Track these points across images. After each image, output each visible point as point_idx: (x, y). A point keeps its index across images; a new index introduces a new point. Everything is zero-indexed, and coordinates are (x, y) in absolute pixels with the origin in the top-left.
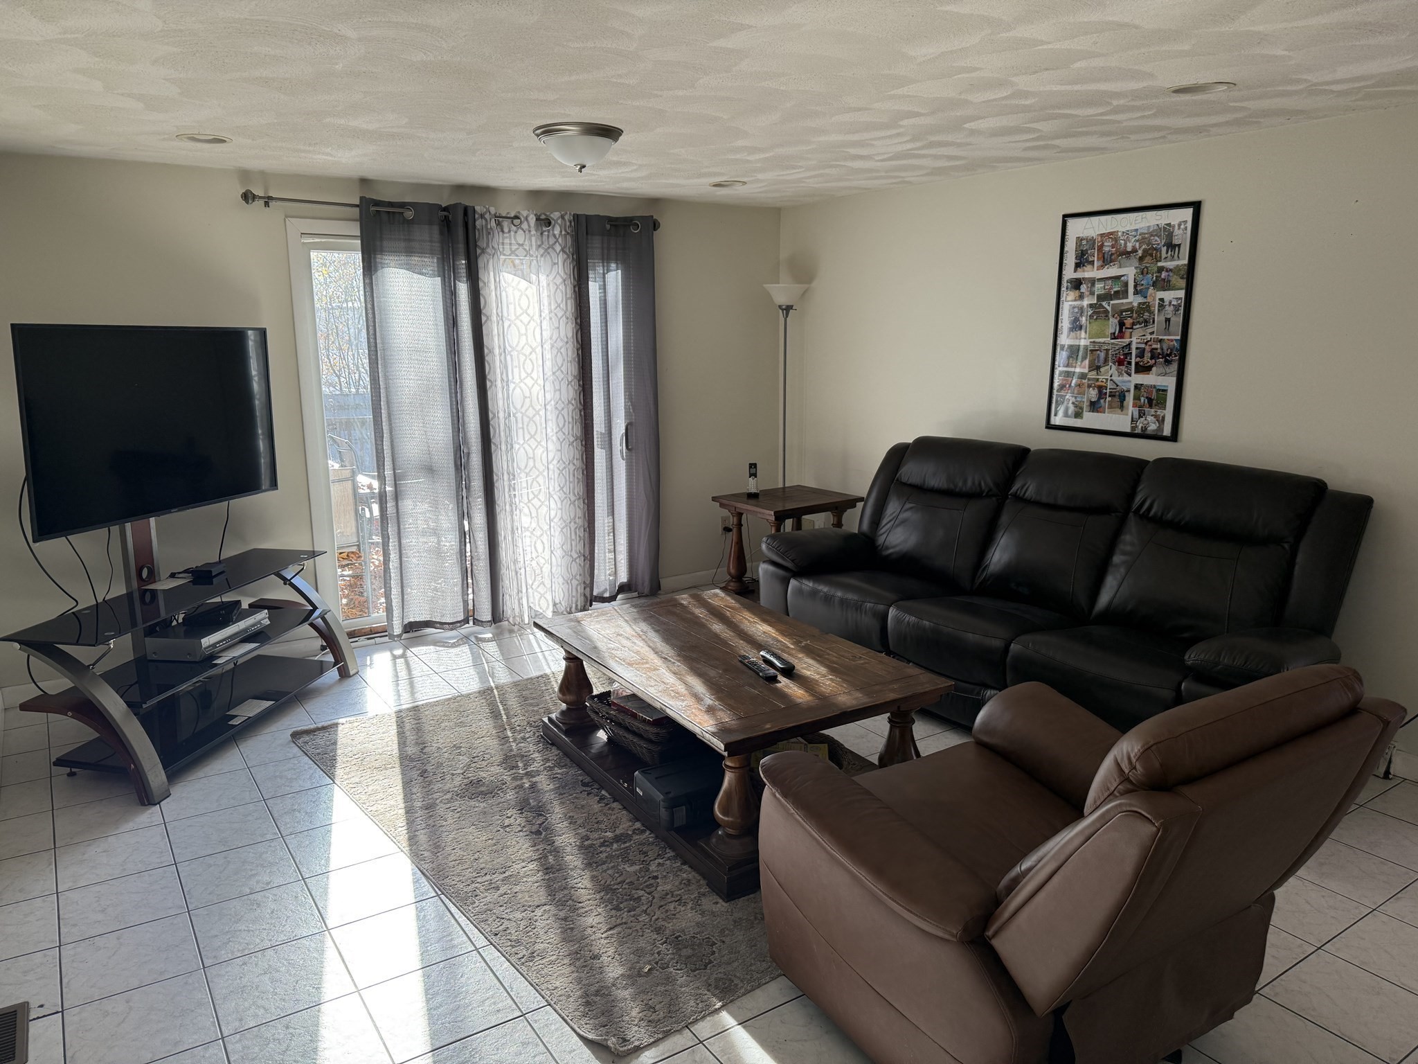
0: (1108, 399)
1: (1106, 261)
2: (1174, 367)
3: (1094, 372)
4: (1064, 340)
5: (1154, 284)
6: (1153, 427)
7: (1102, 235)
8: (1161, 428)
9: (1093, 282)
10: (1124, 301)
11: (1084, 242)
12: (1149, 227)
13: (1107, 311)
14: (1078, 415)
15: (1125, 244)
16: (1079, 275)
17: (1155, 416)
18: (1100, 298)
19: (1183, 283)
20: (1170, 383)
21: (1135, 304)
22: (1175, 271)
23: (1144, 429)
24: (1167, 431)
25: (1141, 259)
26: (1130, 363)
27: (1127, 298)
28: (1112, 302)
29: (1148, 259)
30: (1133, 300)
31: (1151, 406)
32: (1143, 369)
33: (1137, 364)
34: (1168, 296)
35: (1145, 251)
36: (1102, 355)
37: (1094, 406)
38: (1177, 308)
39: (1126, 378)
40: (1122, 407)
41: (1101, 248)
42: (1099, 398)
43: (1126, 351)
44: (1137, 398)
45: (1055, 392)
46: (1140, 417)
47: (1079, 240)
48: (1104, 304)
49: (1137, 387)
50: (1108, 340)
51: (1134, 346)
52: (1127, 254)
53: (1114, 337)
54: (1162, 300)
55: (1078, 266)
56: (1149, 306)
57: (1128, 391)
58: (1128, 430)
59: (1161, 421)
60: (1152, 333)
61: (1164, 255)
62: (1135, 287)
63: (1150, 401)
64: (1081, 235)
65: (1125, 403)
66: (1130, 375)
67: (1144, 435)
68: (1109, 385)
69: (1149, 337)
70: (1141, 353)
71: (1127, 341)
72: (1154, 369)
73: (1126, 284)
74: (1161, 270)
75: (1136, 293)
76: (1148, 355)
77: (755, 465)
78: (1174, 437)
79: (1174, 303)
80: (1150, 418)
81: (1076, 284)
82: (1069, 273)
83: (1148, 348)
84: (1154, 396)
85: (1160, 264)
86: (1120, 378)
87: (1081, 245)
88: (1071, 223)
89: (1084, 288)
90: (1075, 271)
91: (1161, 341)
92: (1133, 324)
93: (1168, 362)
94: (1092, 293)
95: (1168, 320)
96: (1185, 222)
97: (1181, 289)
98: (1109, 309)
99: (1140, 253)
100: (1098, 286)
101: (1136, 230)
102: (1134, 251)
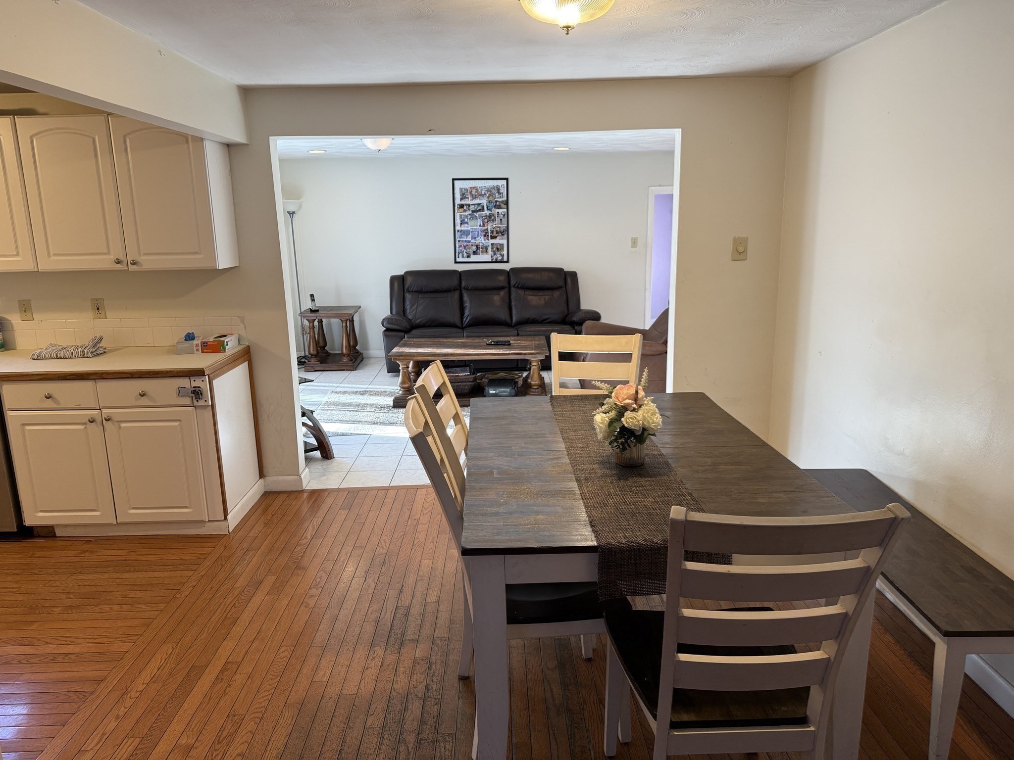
0: (481, 250)
1: (474, 197)
2: (506, 236)
3: (474, 240)
4: (458, 228)
5: (495, 207)
6: (500, 258)
7: (471, 188)
8: (503, 258)
9: (469, 205)
10: (483, 213)
11: (463, 190)
12: (490, 186)
13: (476, 217)
14: (468, 257)
15: (481, 192)
16: (463, 202)
17: (501, 254)
18: (473, 211)
19: (505, 207)
20: (505, 242)
21: (488, 214)
22: (502, 202)
23: (496, 259)
24: (505, 259)
25: (488, 197)
26: (488, 236)
27: (484, 211)
28: (478, 213)
29: (491, 197)
30: (487, 212)
31: (498, 251)
32: (493, 238)
33: (491, 236)
34: (500, 211)
35: (489, 194)
36: (477, 233)
37: (475, 253)
38: (504, 215)
39: (487, 241)
40: (487, 252)
41: (471, 193)
42: (477, 249)
43: (486, 231)
44: (492, 248)
45: (457, 248)
46: (494, 255)
47: (461, 189)
48: (475, 214)
49: (492, 244)
50: (478, 227)
51: (489, 229)
52: (483, 195)
53: (480, 226)
54: (498, 212)
55: (461, 199)
56: (493, 215)
57: (489, 246)
58: (490, 260)
59: (503, 256)
60: (496, 224)
61: (497, 196)
62: (487, 208)
63: (498, 249)
64: (461, 187)
65: (488, 250)
66: (489, 240)
67: (497, 262)
68: (481, 244)
69: (495, 226)
70: (492, 232)
71: (486, 227)
72: (498, 237)
73: (483, 207)
74: (496, 201)
75: (488, 210)
76: (495, 232)
77: (313, 295)
78: (508, 262)
79: (503, 213)
80: (498, 255)
81: (462, 206)
82: (458, 202)
83: (495, 230)
84: (499, 247)
85: (495, 199)
86: (485, 241)
87: (462, 191)
88: (456, 182)
89: (465, 207)
90: (461, 201)
91: (499, 227)
92: (488, 221)
93: (503, 235)
94: (469, 210)
95: (501, 219)
96: (504, 185)
97: (505, 208)
98: (477, 216)
99: (487, 195)
100: (472, 207)
101: (485, 187)
102: (485, 194)
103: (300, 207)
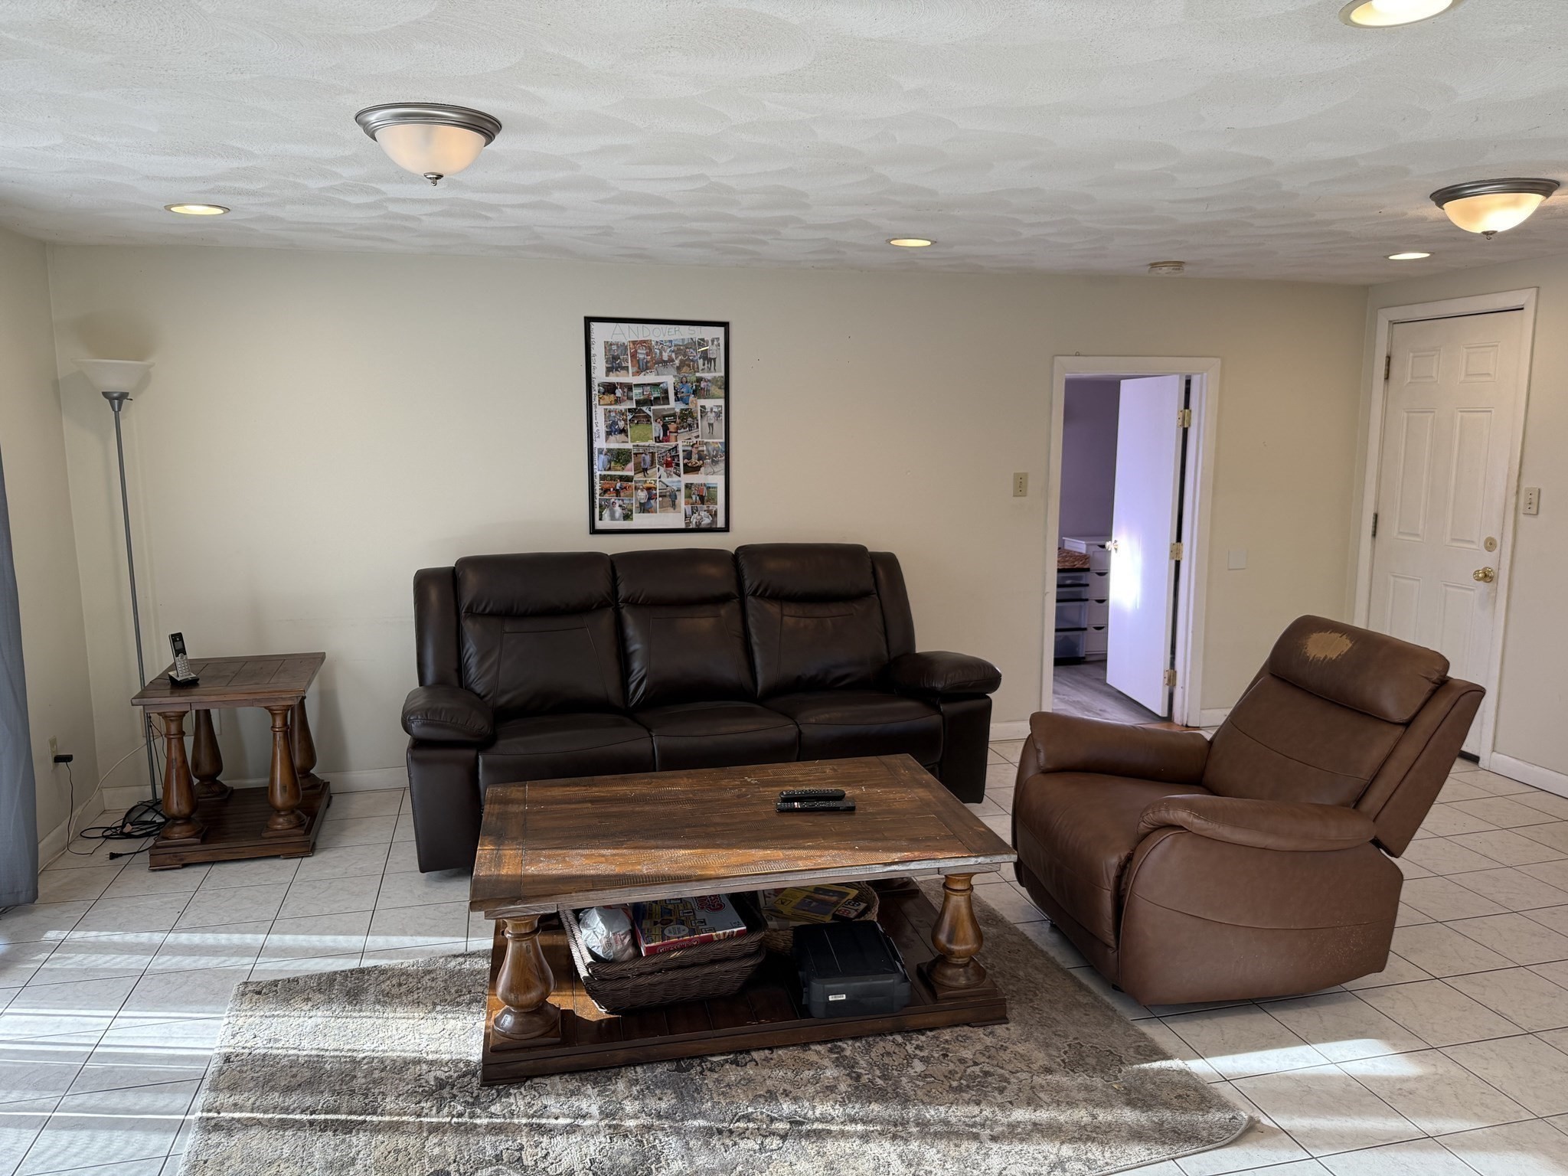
0: (659, 499)
1: (642, 368)
2: (722, 465)
3: (641, 475)
4: (600, 443)
5: (695, 392)
6: (707, 521)
7: (634, 342)
8: (714, 521)
9: (630, 387)
10: (666, 407)
11: (614, 347)
12: (683, 340)
13: (648, 417)
14: (627, 517)
15: (661, 353)
16: (613, 378)
17: (708, 511)
18: (638, 402)
19: (722, 393)
20: (718, 480)
21: (678, 410)
22: (714, 381)
23: (699, 523)
24: (721, 523)
25: (679, 369)
26: (678, 465)
27: (669, 404)
28: (652, 408)
29: (685, 369)
30: (675, 406)
31: (703, 503)
32: (690, 469)
33: (685, 465)
34: (709, 403)
35: (681, 361)
36: (648, 458)
37: (644, 508)
38: (718, 415)
39: (676, 478)
40: (674, 505)
41: (634, 355)
42: (650, 499)
43: (673, 454)
44: (688, 496)
45: (597, 496)
46: (693, 513)
47: (608, 345)
48: (644, 408)
49: (688, 486)
50: (651, 442)
51: (680, 449)
52: (665, 363)
53: (657, 439)
54: (703, 407)
55: (609, 370)
56: (691, 412)
57: (679, 490)
58: (683, 526)
59: (714, 515)
60: (698, 437)
61: (701, 367)
62: (676, 394)
63: (702, 498)
64: (610, 340)
65: (677, 501)
66: (679, 476)
67: (699, 530)
68: (658, 485)
69: (695, 441)
70: (688, 455)
71: (673, 444)
72: (702, 469)
73: (666, 392)
74: (699, 380)
75: (677, 399)
76: (695, 457)
77: (180, 635)
78: (726, 529)
79: (715, 410)
80: (703, 514)
81: (610, 389)
82: (600, 375)
83: (694, 450)
84: (705, 493)
85: (698, 375)
86: (670, 479)
87: (610, 349)
88: (594, 326)
89: (619, 393)
90: (607, 375)
91: (706, 444)
92: (677, 428)
93: (715, 462)
94: (630, 398)
95: (711, 425)
96: (718, 339)
97: (721, 398)
98: (651, 414)
99: (677, 362)
100: (636, 391)
101: (671, 341)
102: (671, 360)
103: (145, 379)
